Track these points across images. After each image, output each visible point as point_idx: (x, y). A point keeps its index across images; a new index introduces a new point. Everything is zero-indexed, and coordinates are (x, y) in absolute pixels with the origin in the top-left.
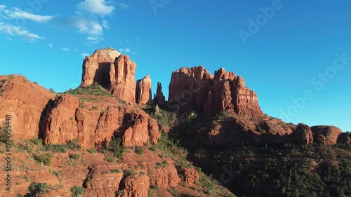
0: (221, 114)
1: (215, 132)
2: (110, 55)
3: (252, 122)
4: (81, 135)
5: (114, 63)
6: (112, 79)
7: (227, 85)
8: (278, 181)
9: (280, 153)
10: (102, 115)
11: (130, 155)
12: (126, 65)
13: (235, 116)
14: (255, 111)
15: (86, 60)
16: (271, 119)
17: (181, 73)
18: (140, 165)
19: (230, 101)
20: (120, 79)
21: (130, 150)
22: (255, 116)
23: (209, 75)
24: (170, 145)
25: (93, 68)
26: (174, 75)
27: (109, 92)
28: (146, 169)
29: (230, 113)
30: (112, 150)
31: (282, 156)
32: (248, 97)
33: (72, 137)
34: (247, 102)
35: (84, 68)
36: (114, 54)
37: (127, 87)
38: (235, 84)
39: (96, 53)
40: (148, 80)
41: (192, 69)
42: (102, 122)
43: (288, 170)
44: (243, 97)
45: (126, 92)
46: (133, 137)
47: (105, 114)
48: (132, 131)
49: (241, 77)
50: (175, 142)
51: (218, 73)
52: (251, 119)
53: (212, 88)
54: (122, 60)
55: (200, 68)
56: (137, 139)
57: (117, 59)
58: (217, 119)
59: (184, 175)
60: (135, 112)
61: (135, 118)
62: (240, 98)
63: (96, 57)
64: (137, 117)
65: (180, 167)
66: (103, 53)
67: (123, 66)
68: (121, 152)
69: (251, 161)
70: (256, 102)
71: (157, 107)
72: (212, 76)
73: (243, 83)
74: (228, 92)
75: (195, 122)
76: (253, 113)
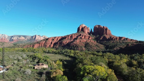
0: (103, 35)
1: (101, 39)
6: (84, 30)
7: (105, 29)
14: (110, 34)
17: (96, 27)
20: (85, 30)
25: (81, 28)
26: (94, 27)
27: (84, 32)
29: (105, 35)
36: (84, 26)
37: (86, 31)
38: (106, 29)
44: (108, 32)
50: (94, 40)
51: (103, 27)
53: (102, 30)
54: (86, 27)
66: (82, 25)
70: (111, 32)
72: (102, 27)
73: (108, 29)
74: (105, 31)
75: (99, 37)
76: (110, 35)
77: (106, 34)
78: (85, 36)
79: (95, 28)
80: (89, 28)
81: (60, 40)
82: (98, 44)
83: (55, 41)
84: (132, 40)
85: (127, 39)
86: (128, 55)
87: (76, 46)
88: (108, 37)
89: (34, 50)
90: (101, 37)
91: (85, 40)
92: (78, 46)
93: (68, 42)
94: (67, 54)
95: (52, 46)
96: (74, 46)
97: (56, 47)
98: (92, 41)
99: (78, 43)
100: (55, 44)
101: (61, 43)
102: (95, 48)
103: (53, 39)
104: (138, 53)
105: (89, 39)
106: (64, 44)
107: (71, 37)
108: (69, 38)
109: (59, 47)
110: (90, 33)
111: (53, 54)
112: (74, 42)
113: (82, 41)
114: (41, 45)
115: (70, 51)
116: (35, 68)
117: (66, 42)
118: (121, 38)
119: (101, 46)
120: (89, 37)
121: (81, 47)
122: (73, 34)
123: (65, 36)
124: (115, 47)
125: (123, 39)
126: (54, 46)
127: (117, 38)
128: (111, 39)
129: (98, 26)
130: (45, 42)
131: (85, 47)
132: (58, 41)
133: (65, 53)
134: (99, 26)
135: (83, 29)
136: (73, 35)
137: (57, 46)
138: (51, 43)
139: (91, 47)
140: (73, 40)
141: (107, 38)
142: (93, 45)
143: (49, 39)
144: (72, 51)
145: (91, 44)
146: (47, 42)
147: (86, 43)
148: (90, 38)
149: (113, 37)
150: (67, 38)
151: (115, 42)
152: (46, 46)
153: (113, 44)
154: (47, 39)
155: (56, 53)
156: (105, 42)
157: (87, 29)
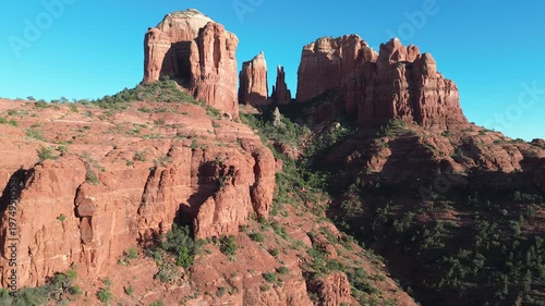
0: (390, 125)
2: (191, 22)
3: (446, 140)
4: (88, 249)
5: (197, 40)
6: (195, 69)
7: (401, 70)
8: (505, 278)
9: (505, 212)
10: (152, 173)
11: (209, 260)
12: (217, 43)
13: (416, 129)
14: (451, 118)
15: (149, 35)
16: (483, 132)
17: (318, 48)
18: (228, 281)
19: (405, 101)
20: (209, 67)
21: (210, 246)
22: (453, 128)
23: (369, 52)
24: (297, 185)
25: (161, 48)
27: (190, 94)
28: (242, 291)
29: (407, 125)
30: (173, 251)
31: (508, 217)
32: (442, 93)
33: (62, 262)
34: (439, 101)
35: (147, 49)
36: (199, 20)
37: (223, 82)
38: (418, 69)
39: (166, 21)
40: (261, 63)
41: (338, 40)
42: (153, 190)
43: (525, 253)
44: (431, 93)
45: (220, 92)
46: (216, 217)
47: (160, 169)
48: (214, 206)
49: (429, 55)
50: (306, 178)
51: (387, 48)
52: (446, 134)
53: (374, 75)
54: (211, 33)
55: (353, 39)
56: (225, 219)
57: (201, 30)
58: (383, 134)
59: (319, 294)
60: (223, 157)
61: (222, 173)
62: (426, 94)
63: (166, 28)
64: (227, 170)
65: (312, 274)
66: (179, 21)
67: (212, 45)
68: (192, 253)
69: (447, 226)
70: (456, 100)
71: (277, 112)
72: (375, 53)
73: (432, 67)
74: (405, 84)
75: (342, 139)
76: (448, 121)
77: (418, 118)
79: (312, 63)
88: (443, 145)
129: (336, 43)
134: (344, 43)
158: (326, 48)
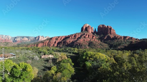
1: (105, 38)
5: (88, 27)
6: (88, 30)
12: (90, 27)
14: (114, 34)
17: (100, 27)
19: (109, 32)
25: (84, 28)
26: (98, 27)
29: (109, 35)
36: (88, 25)
37: (90, 31)
38: (111, 29)
49: (112, 27)
51: (108, 26)
62: (112, 31)
66: (86, 25)
70: (115, 32)
72: (106, 27)
73: (112, 29)
74: (109, 30)
75: (103, 37)
77: (111, 34)
78: (89, 35)
80: (93, 28)
81: (64, 39)
82: (102, 43)
83: (59, 40)
84: (137, 39)
85: (131, 38)
86: (131, 51)
87: (80, 45)
88: (112, 36)
89: (39, 48)
90: (105, 37)
91: (89, 39)
92: (81, 45)
93: (71, 41)
94: (71, 51)
95: (56, 45)
96: (77, 45)
97: (59, 46)
98: (96, 40)
99: (82, 42)
100: (59, 43)
101: (65, 42)
102: (99, 47)
103: (57, 39)
104: (140, 49)
105: (92, 38)
106: (68, 43)
107: (74, 36)
108: (73, 37)
109: (63, 46)
110: (94, 33)
111: (57, 52)
112: (78, 41)
113: (85, 40)
114: (44, 44)
115: (74, 49)
116: (42, 58)
117: (70, 41)
118: (126, 37)
119: (105, 45)
120: (93, 36)
121: (85, 46)
122: (77, 33)
123: (69, 36)
124: (119, 46)
125: (127, 38)
126: (57, 45)
127: (121, 38)
128: (115, 38)
130: (49, 41)
131: (89, 45)
132: (62, 41)
133: (69, 51)
134: (103, 25)
135: (86, 29)
136: (77, 35)
137: (61, 46)
138: (55, 42)
139: (95, 46)
140: (76, 39)
141: (112, 38)
142: (97, 44)
143: (52, 39)
144: (76, 49)
145: (95, 43)
146: (51, 41)
147: (90, 42)
148: (94, 38)
149: (117, 37)
150: (71, 37)
151: (119, 41)
152: (50, 45)
153: (117, 43)
154: (51, 39)
155: (60, 51)
156: (110, 42)
157: (91, 29)
158: (101, 26)
